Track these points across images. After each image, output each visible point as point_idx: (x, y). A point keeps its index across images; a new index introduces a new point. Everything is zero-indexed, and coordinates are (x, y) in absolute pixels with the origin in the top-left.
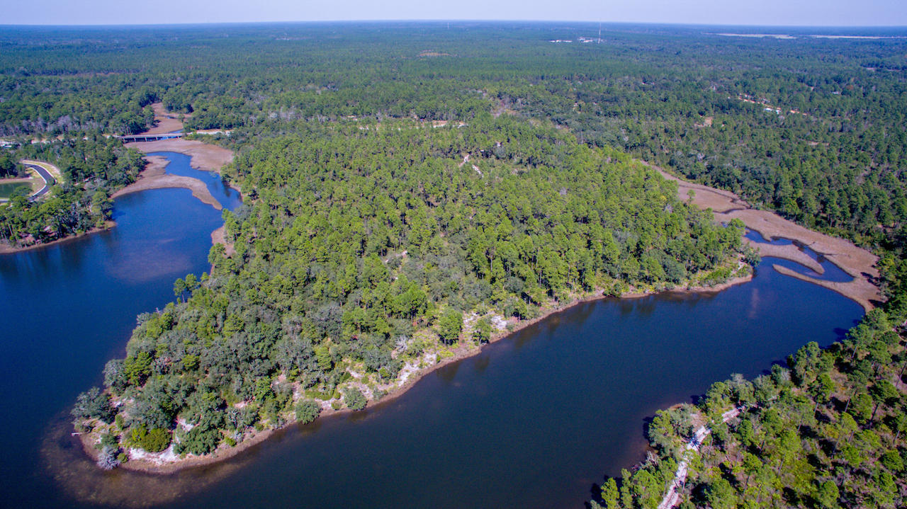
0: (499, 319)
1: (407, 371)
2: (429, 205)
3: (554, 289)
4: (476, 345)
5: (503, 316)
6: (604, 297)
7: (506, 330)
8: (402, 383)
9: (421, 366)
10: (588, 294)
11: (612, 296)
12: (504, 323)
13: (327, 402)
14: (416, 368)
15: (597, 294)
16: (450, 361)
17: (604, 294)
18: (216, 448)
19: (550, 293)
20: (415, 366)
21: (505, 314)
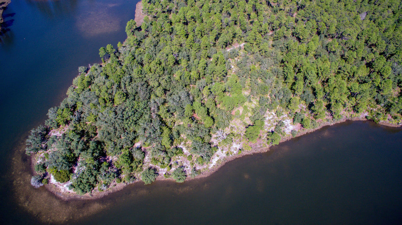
0: (289, 122)
1: (218, 156)
2: (268, 5)
3: (333, 103)
4: (268, 143)
5: (292, 119)
6: (365, 119)
7: (291, 135)
8: (212, 165)
9: (228, 154)
10: (355, 114)
11: (372, 120)
12: (291, 128)
13: (163, 169)
14: (224, 155)
15: (362, 115)
16: (247, 153)
17: (366, 117)
18: (93, 189)
19: (329, 107)
20: (224, 152)
21: (294, 120)
